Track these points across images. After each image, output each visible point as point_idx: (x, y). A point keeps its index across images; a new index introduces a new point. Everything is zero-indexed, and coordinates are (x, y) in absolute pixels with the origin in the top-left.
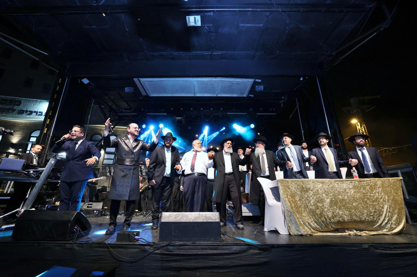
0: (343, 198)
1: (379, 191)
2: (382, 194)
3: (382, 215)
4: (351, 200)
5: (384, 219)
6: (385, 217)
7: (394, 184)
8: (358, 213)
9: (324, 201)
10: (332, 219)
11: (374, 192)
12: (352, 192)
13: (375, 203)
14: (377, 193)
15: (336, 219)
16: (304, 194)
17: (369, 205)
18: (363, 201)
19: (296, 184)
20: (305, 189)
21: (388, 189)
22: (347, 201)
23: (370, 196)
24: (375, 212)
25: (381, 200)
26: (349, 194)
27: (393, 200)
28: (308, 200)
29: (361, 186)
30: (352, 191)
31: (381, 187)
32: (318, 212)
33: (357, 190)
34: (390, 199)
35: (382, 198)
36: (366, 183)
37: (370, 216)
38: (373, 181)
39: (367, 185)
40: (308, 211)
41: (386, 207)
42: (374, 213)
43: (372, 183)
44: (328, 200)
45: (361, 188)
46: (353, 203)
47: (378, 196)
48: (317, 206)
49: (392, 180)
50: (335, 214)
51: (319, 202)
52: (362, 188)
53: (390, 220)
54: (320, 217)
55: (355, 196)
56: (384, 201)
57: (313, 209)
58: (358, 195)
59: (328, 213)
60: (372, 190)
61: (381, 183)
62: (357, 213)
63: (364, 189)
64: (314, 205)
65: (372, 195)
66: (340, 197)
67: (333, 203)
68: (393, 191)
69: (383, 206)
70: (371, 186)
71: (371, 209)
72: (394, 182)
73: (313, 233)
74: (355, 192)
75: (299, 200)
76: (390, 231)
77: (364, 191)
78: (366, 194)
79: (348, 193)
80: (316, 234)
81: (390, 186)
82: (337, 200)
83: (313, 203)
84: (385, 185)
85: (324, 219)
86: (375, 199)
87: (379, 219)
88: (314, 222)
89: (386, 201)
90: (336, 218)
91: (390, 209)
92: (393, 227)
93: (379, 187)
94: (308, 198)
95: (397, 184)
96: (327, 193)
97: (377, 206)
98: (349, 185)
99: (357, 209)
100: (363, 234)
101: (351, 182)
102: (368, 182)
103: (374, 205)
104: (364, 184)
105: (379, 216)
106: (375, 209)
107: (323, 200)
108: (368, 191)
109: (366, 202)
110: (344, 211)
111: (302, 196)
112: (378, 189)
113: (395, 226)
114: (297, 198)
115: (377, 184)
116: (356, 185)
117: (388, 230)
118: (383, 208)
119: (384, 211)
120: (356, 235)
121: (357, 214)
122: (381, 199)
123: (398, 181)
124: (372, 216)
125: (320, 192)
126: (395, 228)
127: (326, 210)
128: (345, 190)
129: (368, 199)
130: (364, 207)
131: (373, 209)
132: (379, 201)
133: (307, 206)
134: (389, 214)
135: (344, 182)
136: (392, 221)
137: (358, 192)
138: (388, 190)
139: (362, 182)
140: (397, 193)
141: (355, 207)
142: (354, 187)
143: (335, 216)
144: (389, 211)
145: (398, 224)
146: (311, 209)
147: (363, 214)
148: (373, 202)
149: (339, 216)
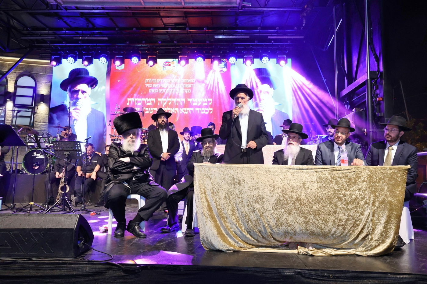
0: (298, 196)
1: (362, 187)
2: (367, 192)
3: (358, 225)
4: (310, 201)
5: (361, 232)
6: (363, 228)
7: (392, 176)
8: (320, 221)
9: (264, 201)
10: (276, 229)
11: (352, 189)
12: (316, 188)
13: (349, 207)
14: (357, 191)
15: (282, 229)
16: (235, 188)
17: (340, 209)
18: (330, 203)
19: (222, 172)
20: (237, 181)
21: (378, 184)
22: (304, 201)
23: (344, 195)
24: (348, 220)
25: (362, 203)
26: (309, 191)
27: (382, 202)
28: (239, 198)
29: (332, 178)
30: (316, 185)
31: (366, 181)
32: (253, 217)
33: (324, 185)
34: (378, 201)
35: (363, 198)
36: (342, 174)
37: (339, 225)
38: (355, 170)
39: (343, 177)
40: (238, 215)
41: (366, 213)
42: (346, 221)
43: (353, 173)
44: (273, 200)
45: (331, 182)
46: (313, 205)
47: (358, 196)
48: (254, 208)
49: (389, 169)
50: (281, 221)
51: (257, 202)
52: (334, 182)
53: (370, 234)
54: (256, 226)
55: (320, 193)
56: (366, 203)
57: (246, 213)
58: (324, 192)
59: (270, 219)
60: (350, 185)
61: (369, 173)
62: (318, 220)
63: (337, 183)
64: (248, 206)
65: (348, 193)
66: (294, 195)
67: (279, 204)
68: (386, 187)
69: (362, 211)
70: (350, 179)
71: (341, 215)
72: (392, 172)
73: (240, 249)
74: (320, 187)
75: (225, 197)
76: (368, 251)
77: (336, 187)
78: (339, 191)
79: (308, 188)
80: (248, 250)
81: (383, 179)
82: (287, 200)
83: (247, 204)
84: (375, 177)
85: (263, 229)
86: (352, 200)
87: (354, 231)
88: (246, 232)
89: (371, 203)
90: (282, 226)
91: (373, 216)
92: (371, 245)
93: (364, 181)
94: (240, 196)
95: (397, 176)
96: (272, 189)
97: (353, 211)
98: (312, 177)
99: (318, 214)
100: (319, 253)
101: (316, 172)
102: (345, 171)
103: (347, 210)
104: (337, 176)
105: (352, 227)
106: (349, 215)
107: (263, 198)
108: (343, 187)
109: (336, 205)
110: (296, 216)
111: (229, 191)
112: (360, 183)
113: (377, 244)
114: (222, 195)
115: (361, 175)
116: (324, 176)
117: (364, 249)
118: (362, 214)
119: (364, 218)
120: (307, 255)
121: (317, 222)
122: (362, 200)
123: (400, 171)
124: (342, 225)
125: (261, 186)
126: (376, 247)
127: (267, 214)
128: (304, 184)
129: (340, 199)
130: (330, 211)
131: (345, 216)
132: (358, 203)
133: (237, 207)
134: (369, 225)
135: (304, 170)
136: (373, 235)
137: (325, 188)
138: (379, 186)
139: (335, 172)
140: (393, 192)
141: (315, 212)
142: (320, 180)
143: (280, 224)
144: (372, 220)
145: (381, 240)
146: (242, 212)
147: (327, 223)
148: (348, 204)
149: (287, 224)
